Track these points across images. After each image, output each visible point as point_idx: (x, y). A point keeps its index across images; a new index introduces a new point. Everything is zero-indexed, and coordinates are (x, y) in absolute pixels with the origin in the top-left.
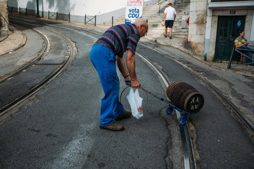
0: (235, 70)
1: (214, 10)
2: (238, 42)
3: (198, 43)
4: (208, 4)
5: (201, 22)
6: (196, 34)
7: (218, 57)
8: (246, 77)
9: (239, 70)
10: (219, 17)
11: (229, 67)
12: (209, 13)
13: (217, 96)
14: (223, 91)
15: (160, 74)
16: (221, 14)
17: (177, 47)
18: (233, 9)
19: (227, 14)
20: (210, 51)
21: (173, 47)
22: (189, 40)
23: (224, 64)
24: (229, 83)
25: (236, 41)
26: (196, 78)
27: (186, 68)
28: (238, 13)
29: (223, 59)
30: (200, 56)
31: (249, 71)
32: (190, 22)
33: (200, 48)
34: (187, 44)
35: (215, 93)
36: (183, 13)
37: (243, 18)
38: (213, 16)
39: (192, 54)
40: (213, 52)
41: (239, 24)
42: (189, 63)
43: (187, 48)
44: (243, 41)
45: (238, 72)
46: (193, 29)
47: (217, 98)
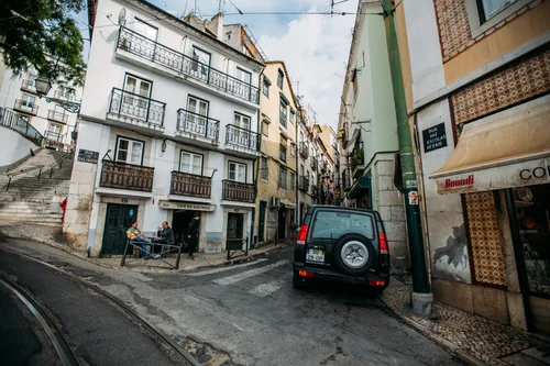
0: (130, 267)
1: (103, 196)
2: (131, 234)
3: (79, 235)
4: (95, 188)
5: (85, 209)
6: (77, 223)
7: (107, 250)
8: (146, 274)
9: (134, 266)
10: (109, 204)
11: (123, 264)
12: (96, 199)
13: (118, 308)
14: (124, 299)
15: (16, 292)
16: (111, 201)
17: (42, 240)
18: (126, 198)
19: (118, 201)
20: (96, 244)
21: (34, 240)
22: (64, 230)
23: (116, 260)
24: (129, 286)
25: (128, 232)
26: (83, 287)
27: (63, 274)
28: (130, 202)
29: (112, 253)
30: (80, 251)
31: (144, 266)
32: (68, 206)
33: (81, 241)
34: (60, 236)
35: (114, 304)
36: (53, 192)
37: (135, 208)
38: (101, 202)
39: (69, 250)
40: (100, 246)
41: (131, 213)
42: (66, 264)
43: (61, 242)
44: (136, 232)
45: (134, 269)
46: (72, 216)
47: (118, 312)
